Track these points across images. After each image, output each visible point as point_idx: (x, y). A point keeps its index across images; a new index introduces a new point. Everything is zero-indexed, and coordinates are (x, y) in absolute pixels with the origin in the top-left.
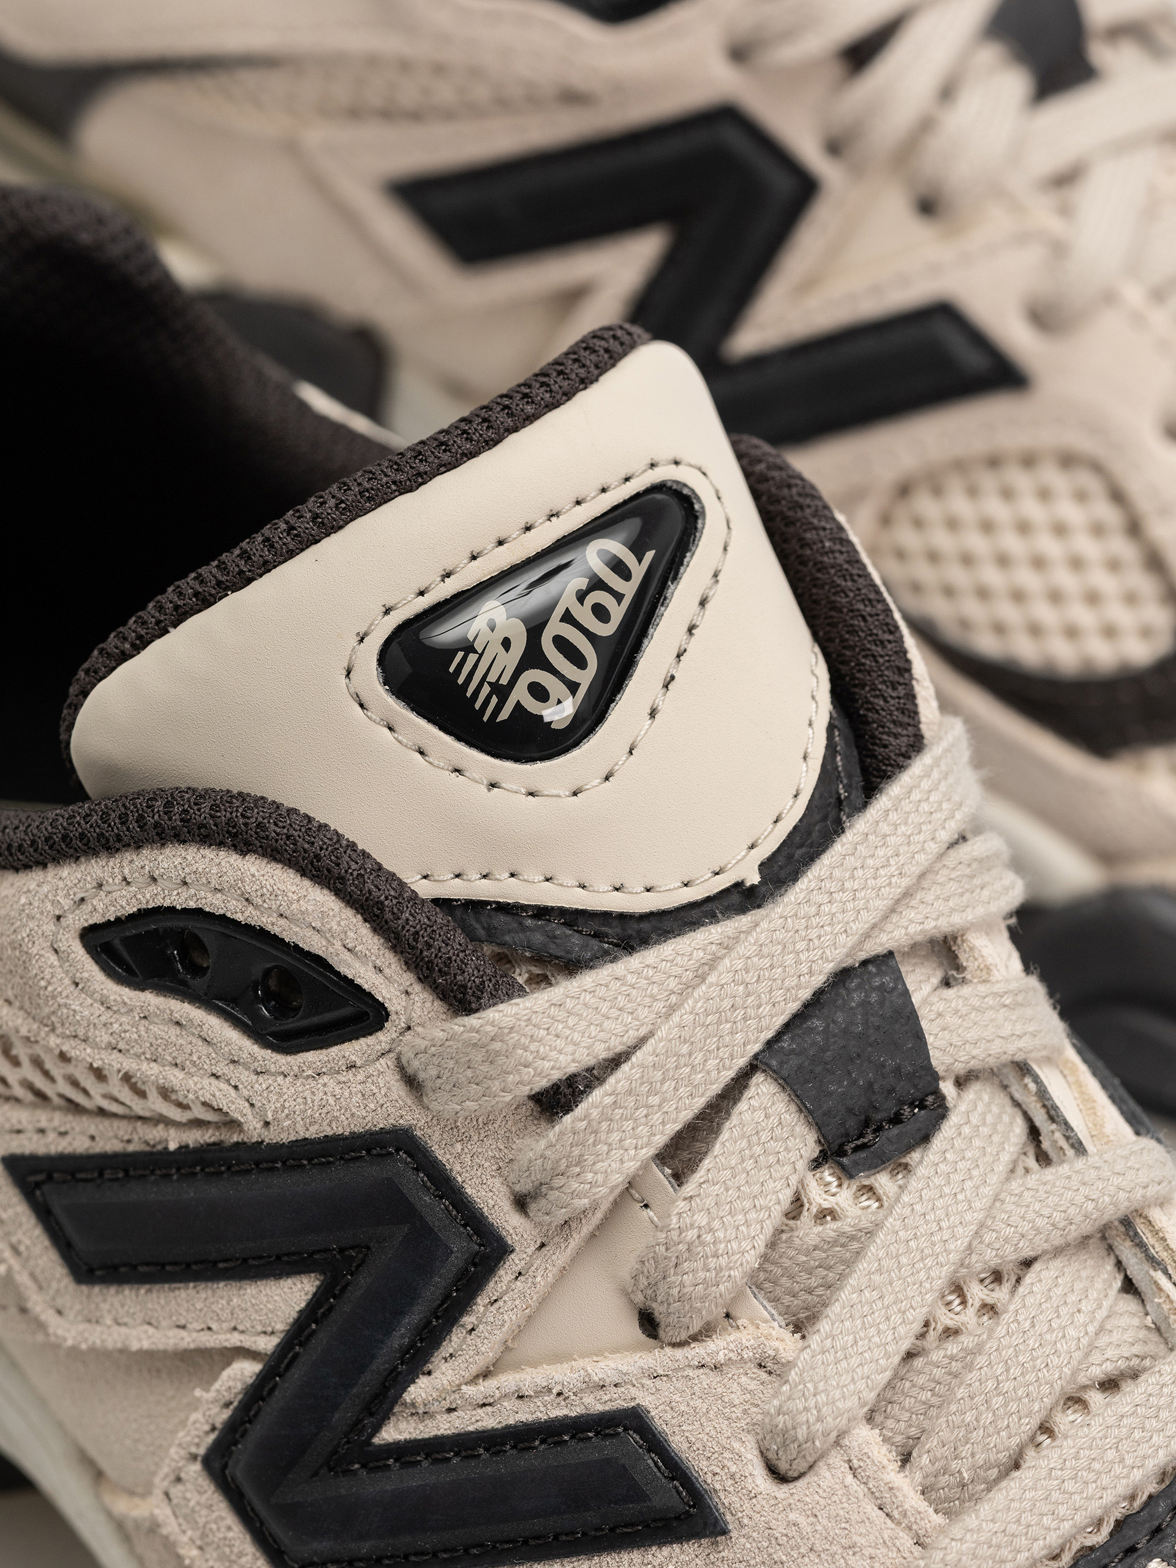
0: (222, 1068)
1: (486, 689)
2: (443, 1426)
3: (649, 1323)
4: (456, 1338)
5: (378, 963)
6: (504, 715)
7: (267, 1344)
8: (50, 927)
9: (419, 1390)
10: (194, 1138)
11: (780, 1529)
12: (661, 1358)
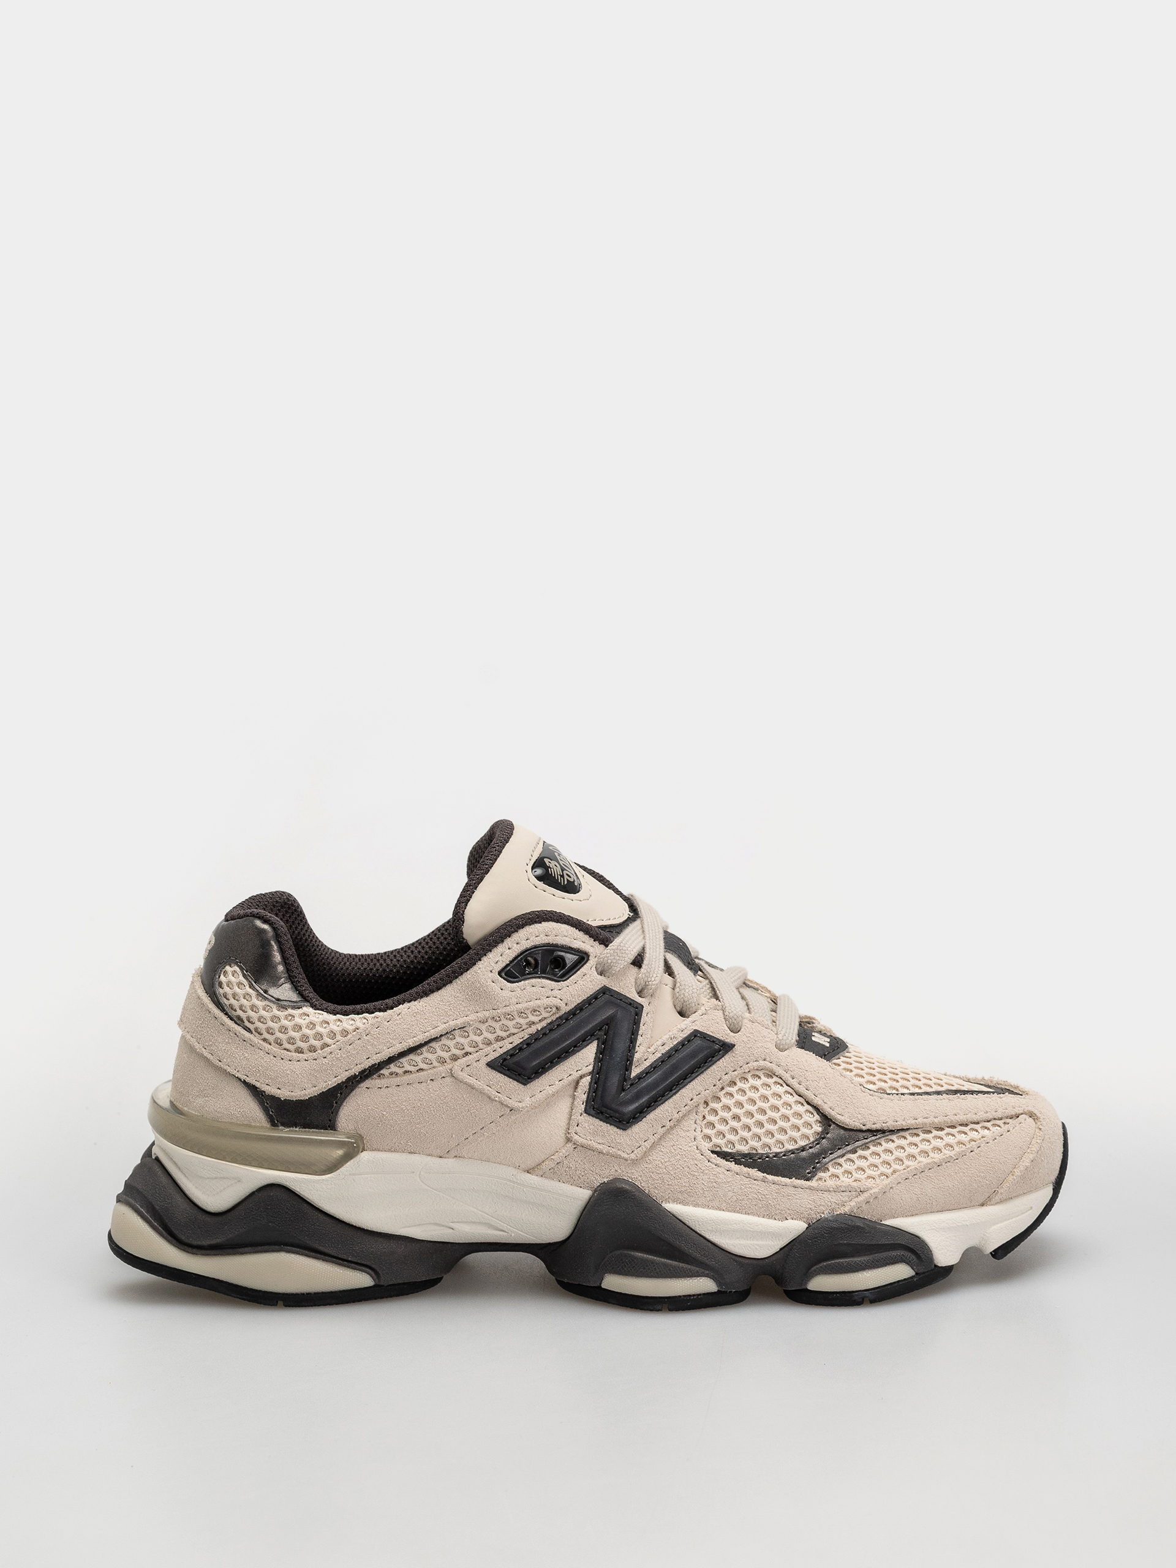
0: (550, 993)
1: (559, 876)
2: (647, 1064)
3: (682, 1014)
4: (640, 1039)
5: (583, 940)
6: (566, 883)
7: (590, 1068)
8: (490, 974)
9: (637, 1056)
10: (544, 1024)
11: (746, 1040)
12: (693, 1017)
